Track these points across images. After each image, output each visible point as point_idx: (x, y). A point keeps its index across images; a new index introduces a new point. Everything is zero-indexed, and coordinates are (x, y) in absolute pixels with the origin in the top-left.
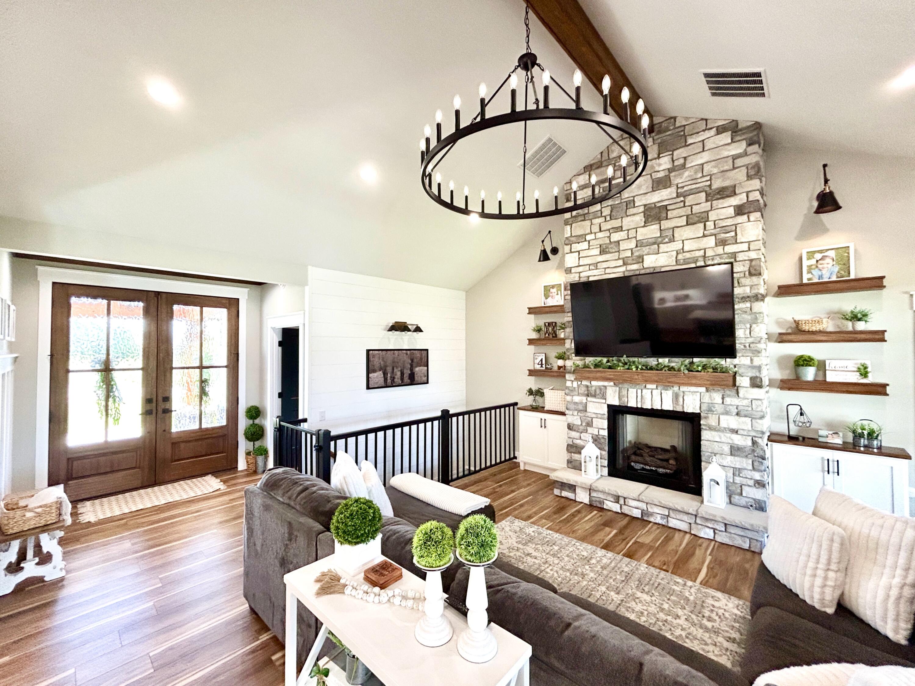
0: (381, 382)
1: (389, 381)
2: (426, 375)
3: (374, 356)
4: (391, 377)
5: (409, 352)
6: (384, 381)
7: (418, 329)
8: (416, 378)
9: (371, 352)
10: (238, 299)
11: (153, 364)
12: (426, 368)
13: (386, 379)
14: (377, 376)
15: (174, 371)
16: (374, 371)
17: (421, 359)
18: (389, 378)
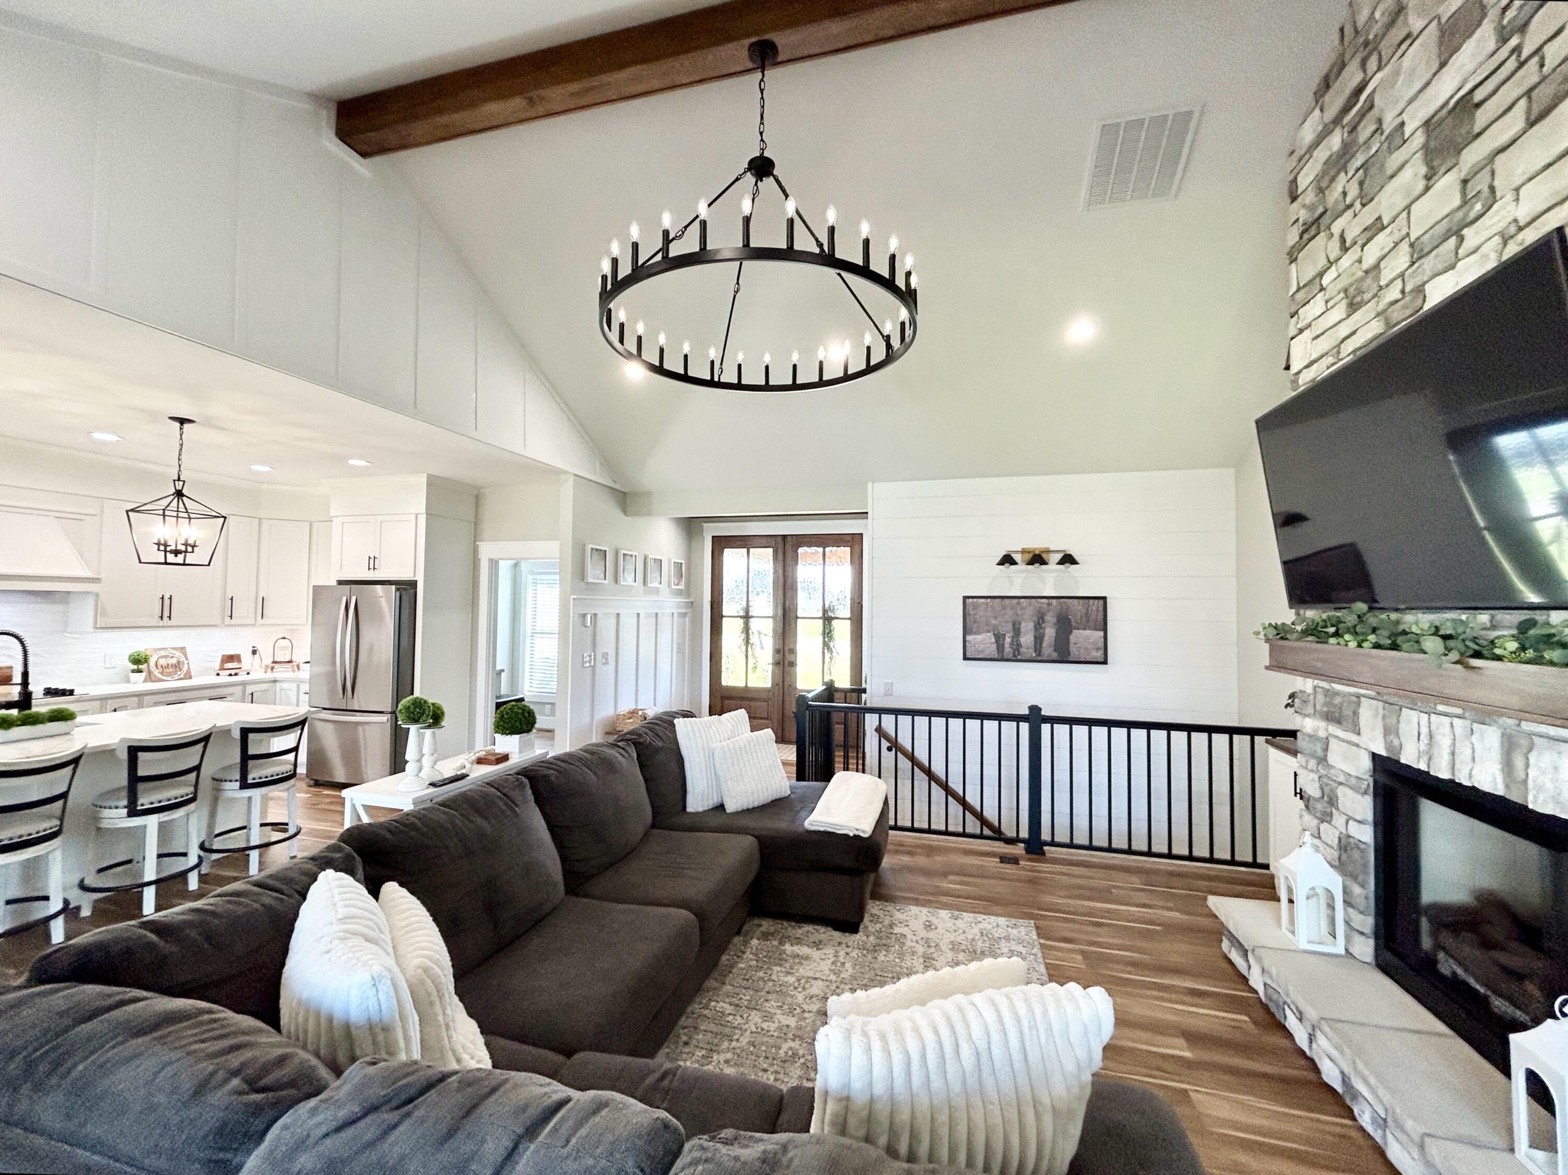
0: (992, 650)
1: (1008, 649)
2: (1101, 644)
3: (975, 607)
4: (1011, 644)
5: (1054, 602)
6: (998, 648)
7: (1068, 559)
8: (1073, 649)
9: (971, 600)
10: (862, 534)
11: (780, 612)
12: (1101, 634)
13: (1000, 647)
14: (983, 641)
15: (799, 620)
16: (978, 633)
17: (1087, 614)
18: (1007, 645)
